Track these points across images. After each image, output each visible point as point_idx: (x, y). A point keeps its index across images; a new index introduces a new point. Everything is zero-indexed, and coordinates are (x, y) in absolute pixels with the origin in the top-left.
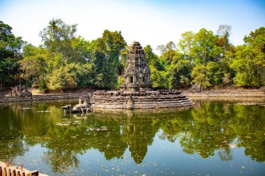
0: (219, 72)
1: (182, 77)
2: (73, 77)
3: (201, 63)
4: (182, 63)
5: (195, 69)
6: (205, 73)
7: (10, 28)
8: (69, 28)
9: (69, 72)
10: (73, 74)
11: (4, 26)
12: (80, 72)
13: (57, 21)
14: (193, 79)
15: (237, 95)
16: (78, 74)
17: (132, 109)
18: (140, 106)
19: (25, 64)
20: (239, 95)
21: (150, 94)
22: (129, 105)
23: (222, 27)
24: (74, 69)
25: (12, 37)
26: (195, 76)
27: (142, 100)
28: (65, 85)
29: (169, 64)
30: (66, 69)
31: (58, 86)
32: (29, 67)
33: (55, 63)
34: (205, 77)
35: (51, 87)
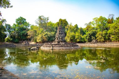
0: (108, 35)
1: (92, 37)
2: (46, 37)
3: (101, 31)
4: (92, 31)
5: (98, 33)
6: (102, 35)
7: (25, 20)
8: (46, 18)
9: (45, 36)
10: (46, 36)
11: (23, 19)
12: (49, 35)
13: (41, 16)
14: (97, 38)
15: (109, 45)
16: (48, 36)
17: (52, 49)
18: (56, 48)
19: (29, 33)
20: (110, 45)
21: (61, 44)
22: (51, 48)
23: (110, 15)
24: (47, 34)
25: (26, 23)
26: (98, 36)
27: (57, 46)
28: (43, 40)
29: (88, 31)
30: (44, 34)
31: (40, 41)
32: (31, 34)
33: (40, 32)
34: (102, 37)
35: (38, 41)
